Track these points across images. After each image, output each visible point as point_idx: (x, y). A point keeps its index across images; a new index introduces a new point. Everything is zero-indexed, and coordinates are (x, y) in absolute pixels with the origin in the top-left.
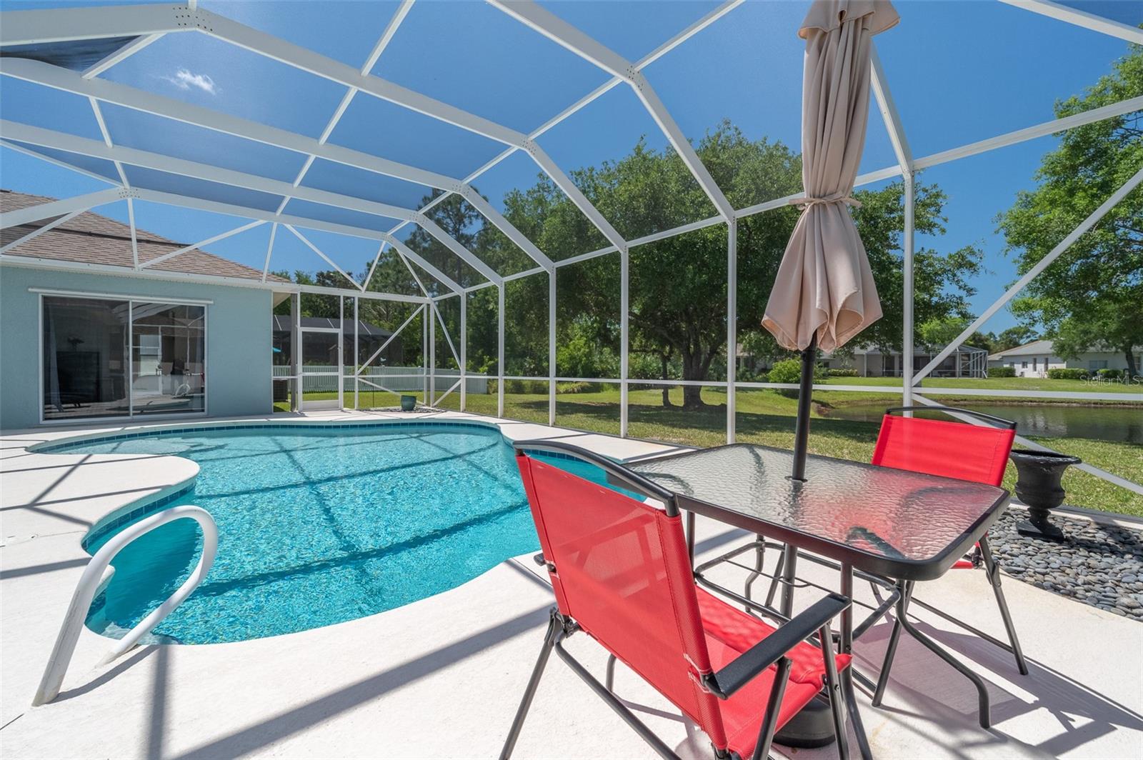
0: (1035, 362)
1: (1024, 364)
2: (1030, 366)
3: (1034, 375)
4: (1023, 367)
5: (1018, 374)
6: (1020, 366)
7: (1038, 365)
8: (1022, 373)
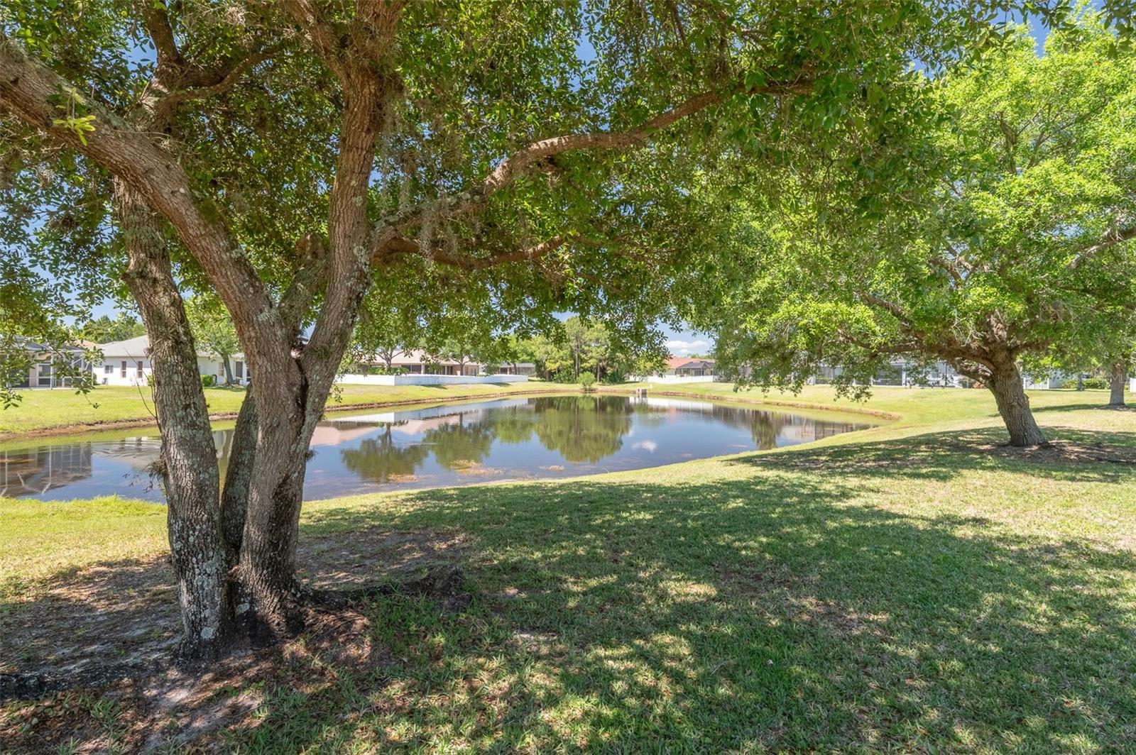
0: (124, 365)
1: (108, 368)
2: (117, 371)
3: (126, 382)
4: (107, 372)
5: (99, 380)
6: (103, 369)
7: (128, 370)
8: (105, 379)
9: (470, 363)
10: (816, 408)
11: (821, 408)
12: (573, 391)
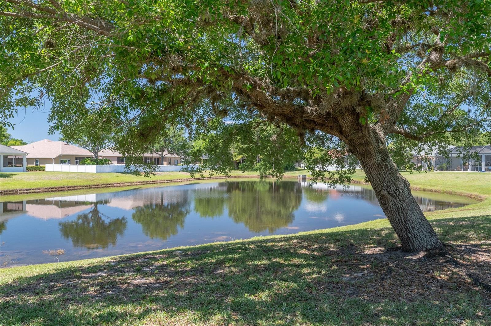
9: (169, 155)
10: (428, 191)
11: (431, 191)
12: (251, 177)
